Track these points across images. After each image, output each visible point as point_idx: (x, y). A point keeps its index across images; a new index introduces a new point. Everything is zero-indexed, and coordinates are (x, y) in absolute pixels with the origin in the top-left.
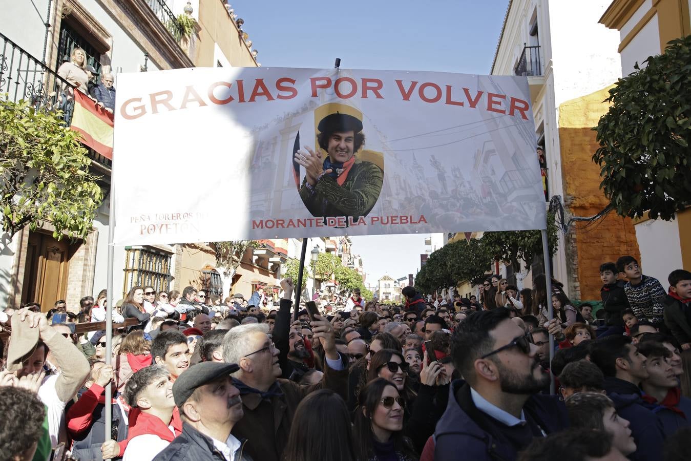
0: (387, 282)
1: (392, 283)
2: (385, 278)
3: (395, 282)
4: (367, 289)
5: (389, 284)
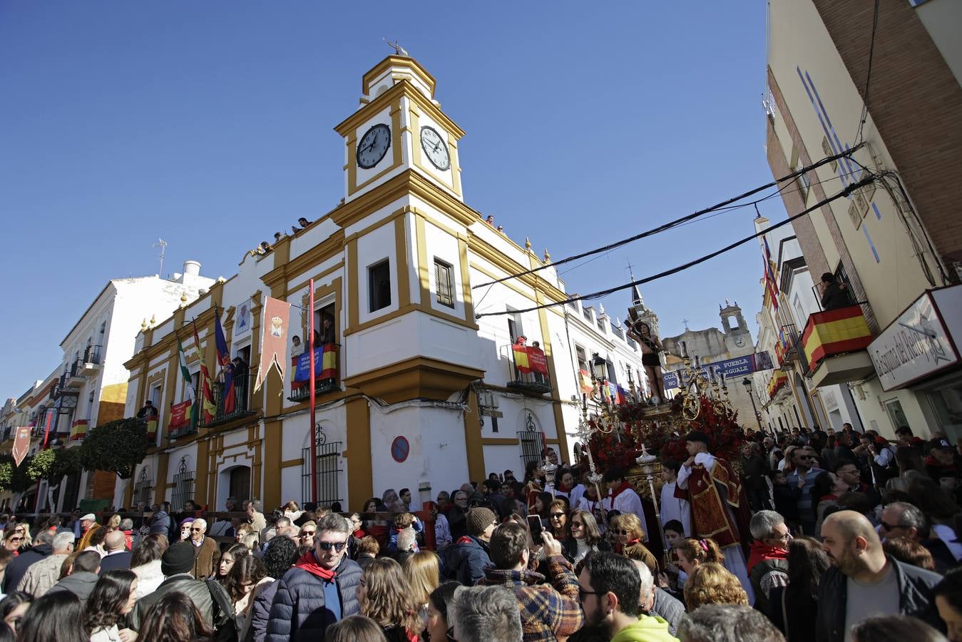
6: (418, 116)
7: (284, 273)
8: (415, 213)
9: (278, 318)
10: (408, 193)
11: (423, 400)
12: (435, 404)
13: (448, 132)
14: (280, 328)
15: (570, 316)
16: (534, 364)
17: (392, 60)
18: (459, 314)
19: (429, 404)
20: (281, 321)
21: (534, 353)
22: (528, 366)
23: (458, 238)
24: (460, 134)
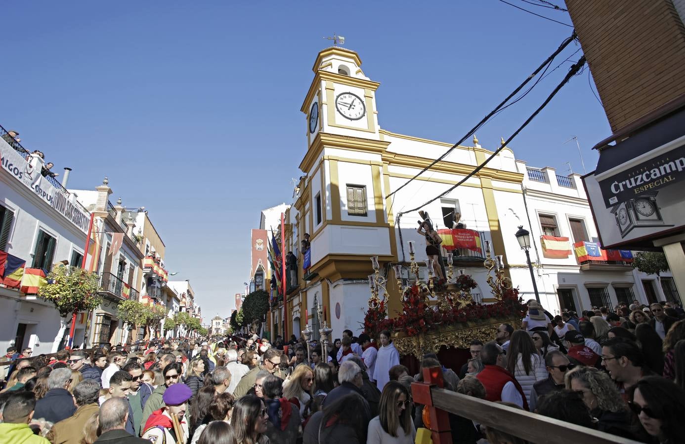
0: (218, 321)
1: (221, 322)
2: (217, 318)
3: (224, 320)
4: (203, 327)
5: (219, 323)
6: (334, 90)
7: (301, 202)
8: (329, 159)
9: (260, 240)
10: (324, 147)
11: (345, 280)
12: (354, 281)
13: (364, 89)
14: (262, 245)
15: (527, 190)
16: (459, 242)
17: (321, 54)
18: (372, 219)
19: (349, 282)
20: (262, 241)
21: (460, 234)
22: (453, 245)
23: (371, 165)
24: (376, 86)
